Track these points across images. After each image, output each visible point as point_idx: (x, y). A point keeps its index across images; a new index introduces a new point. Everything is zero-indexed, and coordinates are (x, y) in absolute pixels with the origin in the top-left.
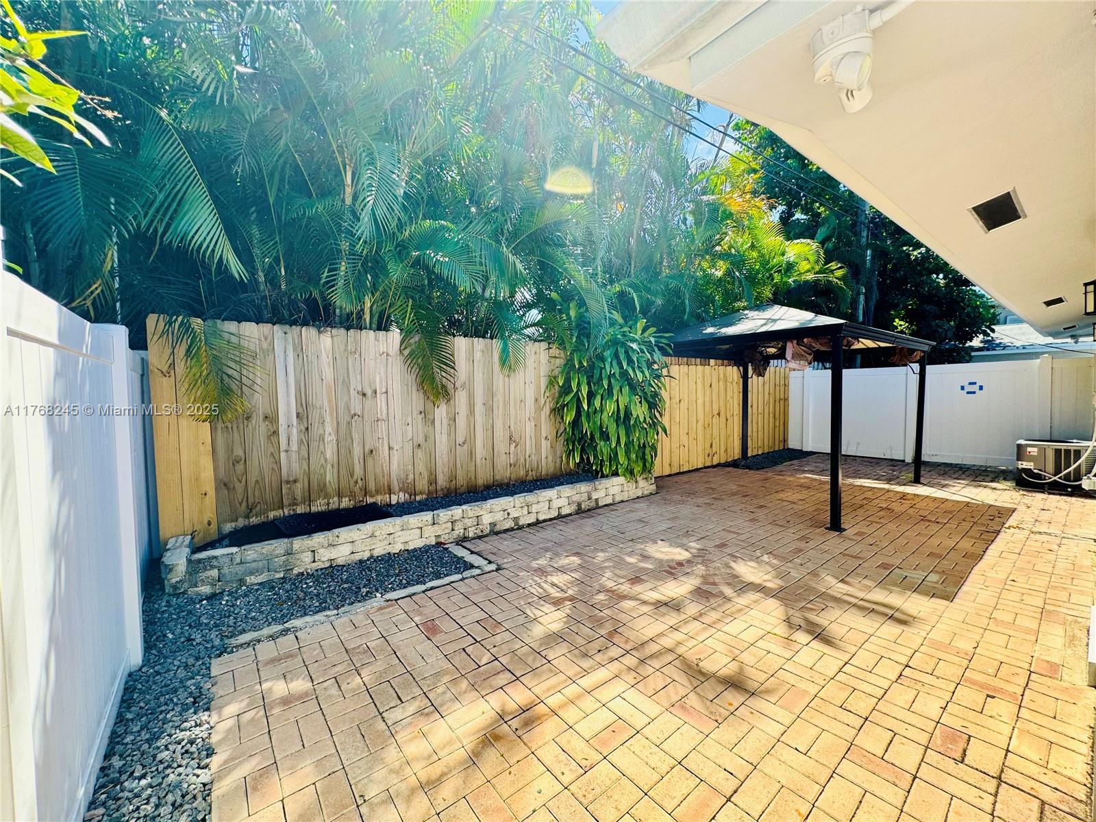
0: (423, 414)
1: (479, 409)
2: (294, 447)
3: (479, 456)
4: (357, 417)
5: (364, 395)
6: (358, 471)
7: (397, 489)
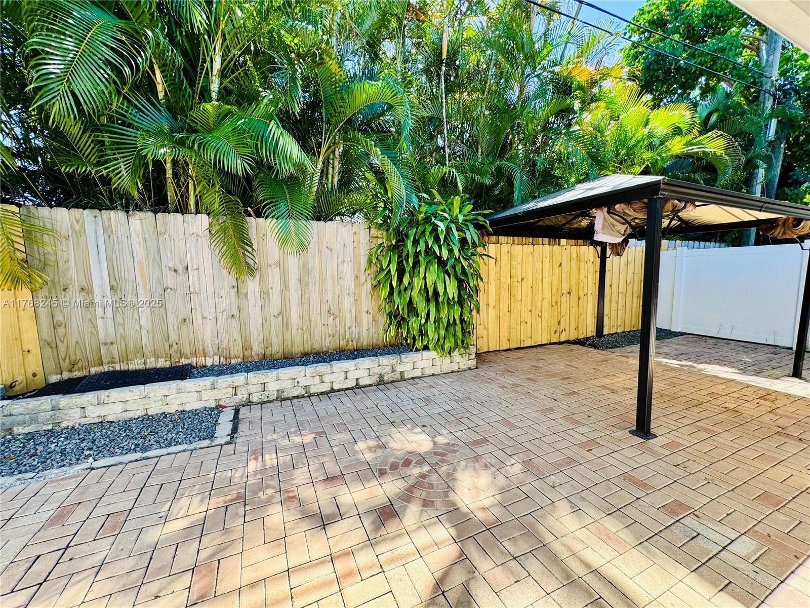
0: (236, 289)
1: (294, 284)
2: (110, 315)
3: (294, 327)
4: (169, 290)
5: (175, 271)
6: (173, 337)
7: (211, 353)
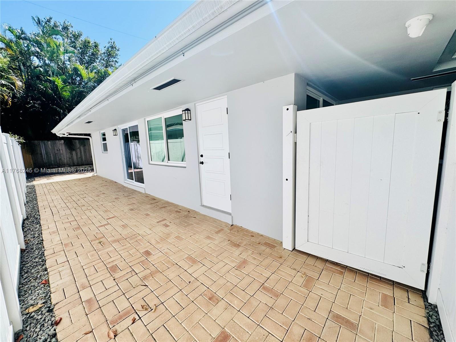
0: (70, 153)
2: (46, 158)
4: (57, 154)
